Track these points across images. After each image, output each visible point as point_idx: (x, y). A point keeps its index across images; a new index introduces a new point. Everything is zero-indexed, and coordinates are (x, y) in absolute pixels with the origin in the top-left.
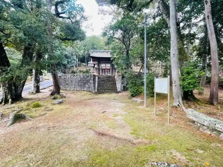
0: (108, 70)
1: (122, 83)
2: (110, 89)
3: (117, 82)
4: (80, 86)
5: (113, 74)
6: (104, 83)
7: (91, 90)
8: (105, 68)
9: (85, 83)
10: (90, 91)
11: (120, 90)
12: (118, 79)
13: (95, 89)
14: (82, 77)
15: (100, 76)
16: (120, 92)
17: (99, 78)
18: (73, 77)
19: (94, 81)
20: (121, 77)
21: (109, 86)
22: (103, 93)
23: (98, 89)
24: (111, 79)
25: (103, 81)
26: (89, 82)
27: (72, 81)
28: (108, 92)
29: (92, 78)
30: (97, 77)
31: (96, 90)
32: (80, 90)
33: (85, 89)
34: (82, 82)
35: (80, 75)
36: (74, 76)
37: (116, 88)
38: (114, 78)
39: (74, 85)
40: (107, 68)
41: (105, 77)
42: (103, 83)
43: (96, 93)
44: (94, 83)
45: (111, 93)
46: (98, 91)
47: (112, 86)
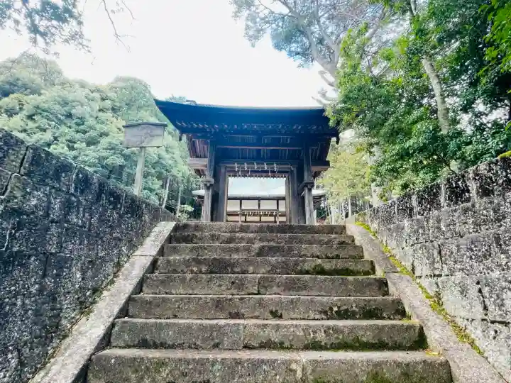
24: (309, 251)
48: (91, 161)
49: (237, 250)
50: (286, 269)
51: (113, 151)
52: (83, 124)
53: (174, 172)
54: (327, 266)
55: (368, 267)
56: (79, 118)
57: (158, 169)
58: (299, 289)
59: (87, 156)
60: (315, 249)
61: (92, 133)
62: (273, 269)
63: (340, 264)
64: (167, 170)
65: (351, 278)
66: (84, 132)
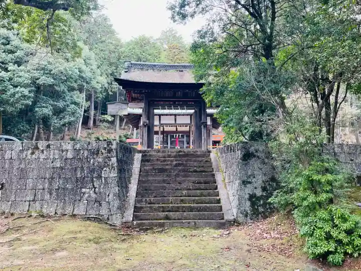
0: (183, 136)
1: (245, 183)
2: (191, 209)
3: (219, 177)
4: (61, 194)
5: (200, 147)
6: (164, 181)
7: (104, 211)
8: (174, 129)
9: (81, 182)
10: (98, 219)
11: (235, 211)
12: (223, 166)
13: (122, 208)
14: (70, 155)
15: (154, 153)
16: (235, 223)
17: (145, 159)
18: (33, 153)
19: (121, 171)
20: (239, 154)
21: (184, 192)
22: (162, 225)
23: (137, 209)
24: (193, 164)
25: (162, 171)
26: (100, 177)
27: (23, 174)
28: (180, 223)
29: (114, 160)
30: (138, 157)
31: (129, 216)
32: (59, 212)
33: (80, 210)
34: (69, 175)
35: (64, 147)
36: (37, 148)
37: (219, 201)
38: (204, 159)
39: (34, 188)
40: (180, 129)
41: (169, 156)
42: (159, 182)
43: (126, 226)
44: (123, 182)
45: (196, 227)
46: (135, 217)
47: (202, 195)
48: (26, 82)
49: (167, 165)
50: (184, 171)
51: (42, 72)
52: (8, 44)
53: (94, 83)
54: (198, 170)
55: (211, 170)
56: (4, 38)
57: (79, 82)
58: (188, 177)
59: (20, 77)
60: (195, 164)
61: (19, 53)
62: (180, 171)
63: (202, 169)
64: (87, 83)
65: (203, 173)
66: (12, 52)
